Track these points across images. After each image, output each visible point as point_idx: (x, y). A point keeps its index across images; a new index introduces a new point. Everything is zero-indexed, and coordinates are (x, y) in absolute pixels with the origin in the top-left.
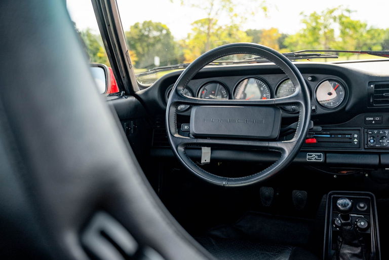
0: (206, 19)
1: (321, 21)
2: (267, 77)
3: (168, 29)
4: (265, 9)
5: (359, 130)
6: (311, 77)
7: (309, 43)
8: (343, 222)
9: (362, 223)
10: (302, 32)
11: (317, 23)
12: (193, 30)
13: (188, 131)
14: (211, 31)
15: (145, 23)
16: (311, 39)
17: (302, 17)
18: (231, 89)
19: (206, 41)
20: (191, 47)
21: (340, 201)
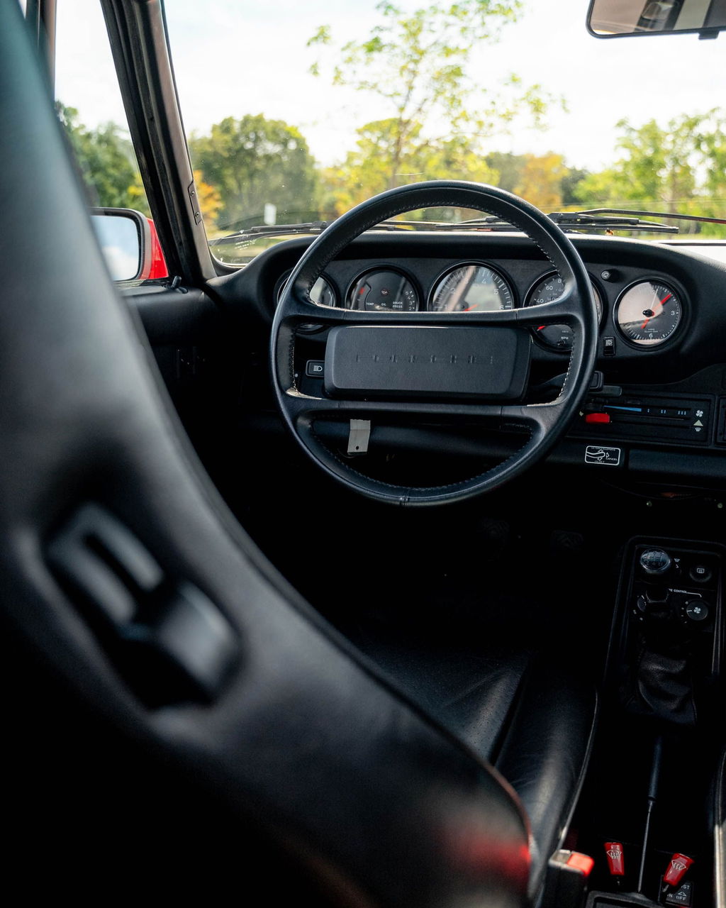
0: (393, 121)
1: (667, 145)
2: (511, 266)
3: (304, 140)
4: (537, 107)
5: (710, 401)
6: (609, 271)
7: (636, 196)
8: (650, 601)
9: (697, 610)
10: (620, 169)
11: (657, 151)
12: (359, 144)
13: (320, 377)
14: (405, 150)
15: (246, 121)
16: (638, 186)
17: (622, 132)
18: (425, 288)
19: (390, 174)
20: (351, 185)
21: (648, 556)
